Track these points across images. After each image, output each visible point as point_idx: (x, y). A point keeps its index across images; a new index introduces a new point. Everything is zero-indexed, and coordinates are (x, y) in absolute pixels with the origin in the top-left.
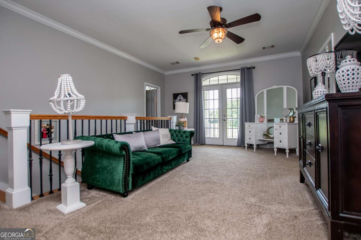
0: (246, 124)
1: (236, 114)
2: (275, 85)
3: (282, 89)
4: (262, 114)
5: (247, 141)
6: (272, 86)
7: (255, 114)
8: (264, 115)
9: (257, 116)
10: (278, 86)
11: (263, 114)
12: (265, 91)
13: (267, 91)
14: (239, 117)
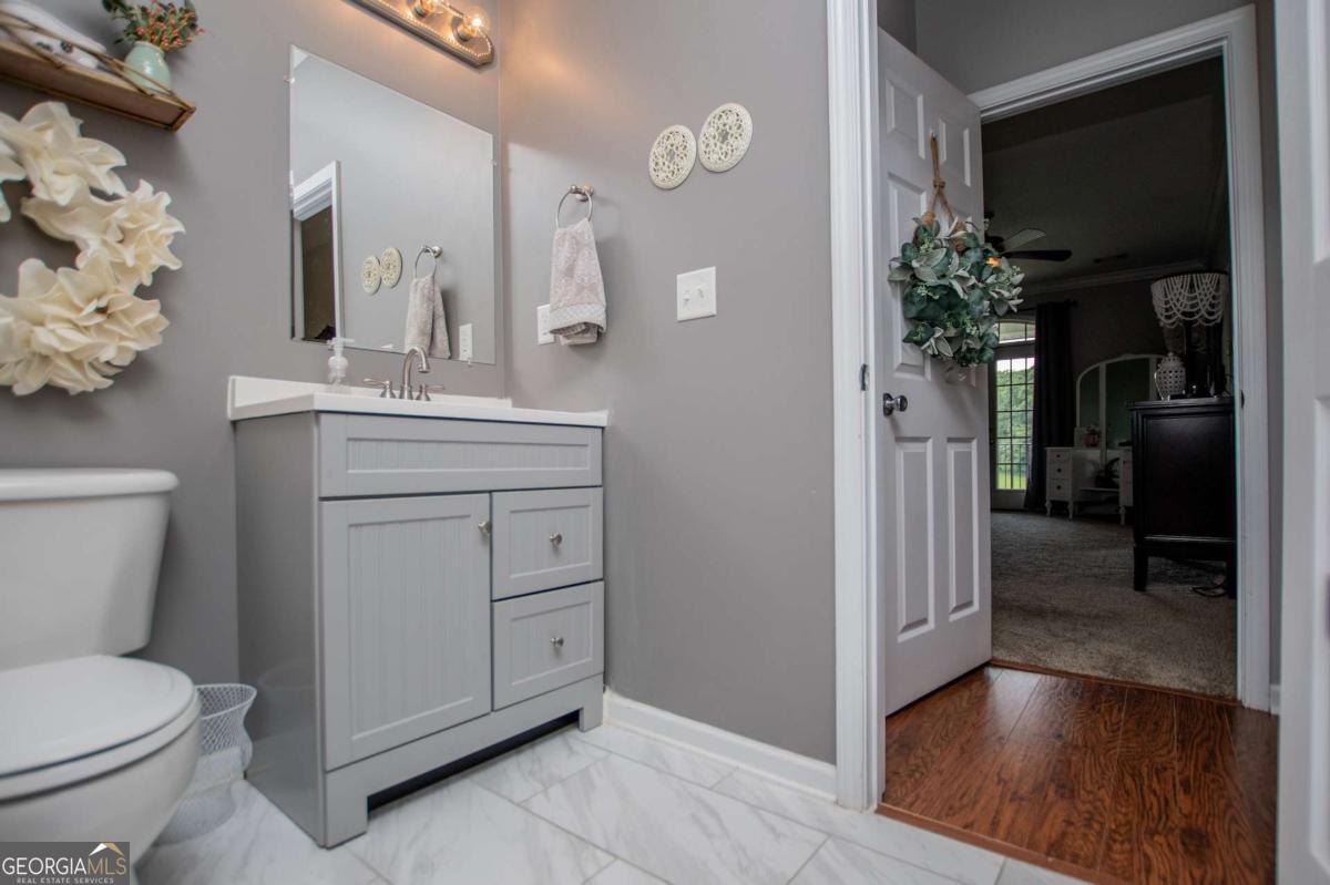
0: (1048, 454)
1: (1023, 427)
2: (1127, 352)
3: (1147, 360)
4: (1092, 427)
5: (1052, 494)
6: (1119, 355)
7: (1074, 424)
8: (1097, 429)
9: (1080, 431)
10: (1136, 353)
11: (1097, 425)
12: (1102, 366)
13: (1108, 366)
14: (1030, 433)
